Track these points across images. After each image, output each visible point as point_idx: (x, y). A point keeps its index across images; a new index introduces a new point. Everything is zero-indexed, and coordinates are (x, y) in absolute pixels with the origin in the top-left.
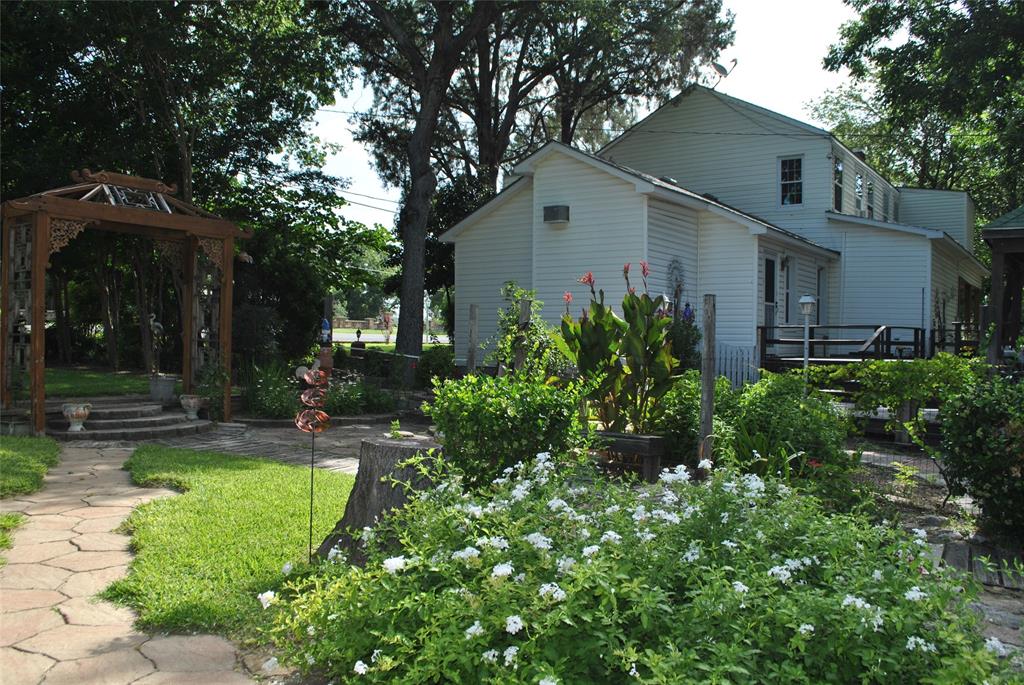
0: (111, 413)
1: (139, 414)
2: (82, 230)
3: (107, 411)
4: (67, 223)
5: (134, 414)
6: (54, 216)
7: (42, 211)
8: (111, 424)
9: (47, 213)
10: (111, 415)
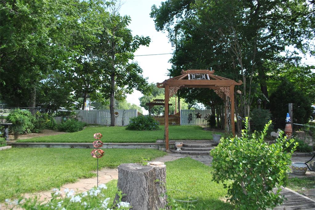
0: (191, 146)
1: (200, 147)
2: (179, 88)
3: (190, 145)
4: (174, 87)
5: (198, 147)
6: (170, 85)
7: (167, 84)
8: (188, 149)
9: (168, 84)
10: (191, 147)
